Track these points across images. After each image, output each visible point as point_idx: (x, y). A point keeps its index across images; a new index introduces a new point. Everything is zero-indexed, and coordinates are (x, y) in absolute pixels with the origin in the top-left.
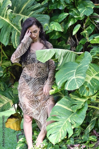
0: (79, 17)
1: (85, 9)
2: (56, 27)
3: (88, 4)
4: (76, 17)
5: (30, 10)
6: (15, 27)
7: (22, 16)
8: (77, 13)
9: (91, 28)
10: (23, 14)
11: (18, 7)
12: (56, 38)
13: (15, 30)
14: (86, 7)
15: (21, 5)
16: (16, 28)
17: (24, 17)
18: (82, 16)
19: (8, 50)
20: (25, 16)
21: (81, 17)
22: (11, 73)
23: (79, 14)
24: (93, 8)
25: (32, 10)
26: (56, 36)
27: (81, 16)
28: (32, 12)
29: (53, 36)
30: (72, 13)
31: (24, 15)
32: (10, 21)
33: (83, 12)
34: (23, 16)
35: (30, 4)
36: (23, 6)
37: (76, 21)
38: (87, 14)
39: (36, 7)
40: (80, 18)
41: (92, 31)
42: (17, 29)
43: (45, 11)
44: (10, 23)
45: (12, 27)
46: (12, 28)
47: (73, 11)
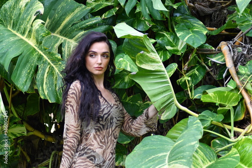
0: (175, 48)
1: (190, 35)
2: (128, 65)
3: (195, 26)
4: (168, 48)
5: (77, 28)
6: (45, 57)
7: (61, 37)
8: (171, 41)
9: (197, 73)
10: (63, 35)
11: (54, 20)
12: (125, 86)
13: (45, 62)
14: (192, 31)
15: (61, 17)
16: (47, 59)
17: (65, 41)
18: (182, 47)
19: (21, 106)
20: (67, 39)
21: (180, 49)
22: (22, 151)
23: (176, 43)
24: (205, 32)
25: (82, 29)
26: (126, 83)
27: (180, 47)
28: (82, 32)
29: (119, 83)
30: (162, 40)
31: (65, 36)
32: (37, 44)
33: (186, 38)
34: (63, 37)
35: (79, 16)
36: (64, 19)
37: (169, 56)
38: (193, 44)
39: (91, 23)
40: (177, 51)
41: (200, 78)
42: (49, 61)
43: (106, 32)
44: (36, 48)
45: (40, 55)
46: (40, 58)
47: (164, 36)
